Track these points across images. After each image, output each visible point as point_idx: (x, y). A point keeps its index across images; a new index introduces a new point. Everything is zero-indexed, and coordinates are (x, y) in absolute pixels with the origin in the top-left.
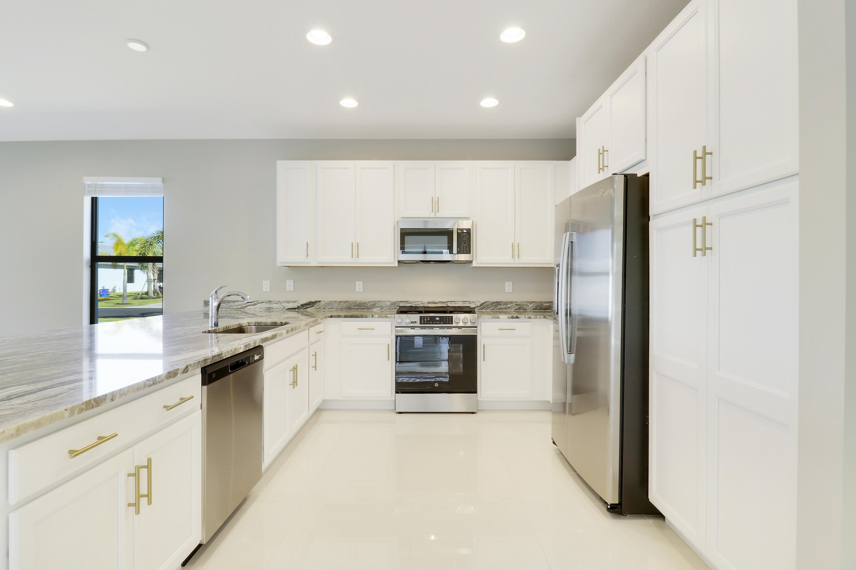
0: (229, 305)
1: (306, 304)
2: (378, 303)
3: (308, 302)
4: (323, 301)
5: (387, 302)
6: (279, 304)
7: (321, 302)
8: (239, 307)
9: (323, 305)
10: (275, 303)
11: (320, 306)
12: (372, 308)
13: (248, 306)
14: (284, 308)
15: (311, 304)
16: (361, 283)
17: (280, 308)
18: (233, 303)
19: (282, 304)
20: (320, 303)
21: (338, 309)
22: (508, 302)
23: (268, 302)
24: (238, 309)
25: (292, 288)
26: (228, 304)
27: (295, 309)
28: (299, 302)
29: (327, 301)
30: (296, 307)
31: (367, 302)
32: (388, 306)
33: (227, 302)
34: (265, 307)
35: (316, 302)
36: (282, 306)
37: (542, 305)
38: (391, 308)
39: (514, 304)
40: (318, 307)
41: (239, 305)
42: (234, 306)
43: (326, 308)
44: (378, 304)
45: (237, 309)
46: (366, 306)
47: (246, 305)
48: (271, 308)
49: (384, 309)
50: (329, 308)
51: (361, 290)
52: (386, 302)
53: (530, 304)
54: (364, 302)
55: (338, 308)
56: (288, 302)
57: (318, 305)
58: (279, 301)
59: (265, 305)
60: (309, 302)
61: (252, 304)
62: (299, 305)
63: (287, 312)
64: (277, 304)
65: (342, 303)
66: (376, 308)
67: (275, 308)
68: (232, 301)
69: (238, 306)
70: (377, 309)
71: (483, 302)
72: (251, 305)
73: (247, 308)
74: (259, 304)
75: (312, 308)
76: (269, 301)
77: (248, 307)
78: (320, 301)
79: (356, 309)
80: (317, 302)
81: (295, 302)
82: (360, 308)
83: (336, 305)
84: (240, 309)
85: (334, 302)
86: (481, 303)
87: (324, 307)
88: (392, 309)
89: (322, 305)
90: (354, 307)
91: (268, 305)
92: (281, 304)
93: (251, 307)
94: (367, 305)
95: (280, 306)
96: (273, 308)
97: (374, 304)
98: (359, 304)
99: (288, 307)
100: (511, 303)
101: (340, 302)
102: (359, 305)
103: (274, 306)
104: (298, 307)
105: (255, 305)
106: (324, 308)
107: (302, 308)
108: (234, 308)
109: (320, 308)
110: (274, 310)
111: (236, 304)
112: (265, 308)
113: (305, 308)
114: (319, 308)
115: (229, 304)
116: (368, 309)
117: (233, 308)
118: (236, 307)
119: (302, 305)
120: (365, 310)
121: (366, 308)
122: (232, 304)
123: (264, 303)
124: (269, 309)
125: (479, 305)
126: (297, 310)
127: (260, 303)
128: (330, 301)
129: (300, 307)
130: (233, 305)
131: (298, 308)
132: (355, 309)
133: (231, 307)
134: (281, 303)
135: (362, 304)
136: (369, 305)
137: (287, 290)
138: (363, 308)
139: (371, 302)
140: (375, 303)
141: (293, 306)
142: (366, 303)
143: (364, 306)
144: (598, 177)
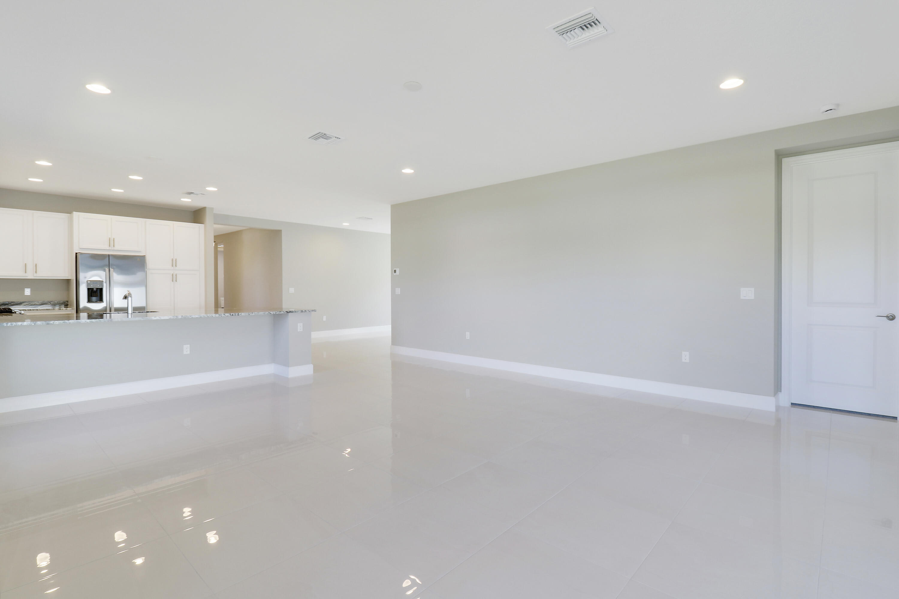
144: (107, 248)
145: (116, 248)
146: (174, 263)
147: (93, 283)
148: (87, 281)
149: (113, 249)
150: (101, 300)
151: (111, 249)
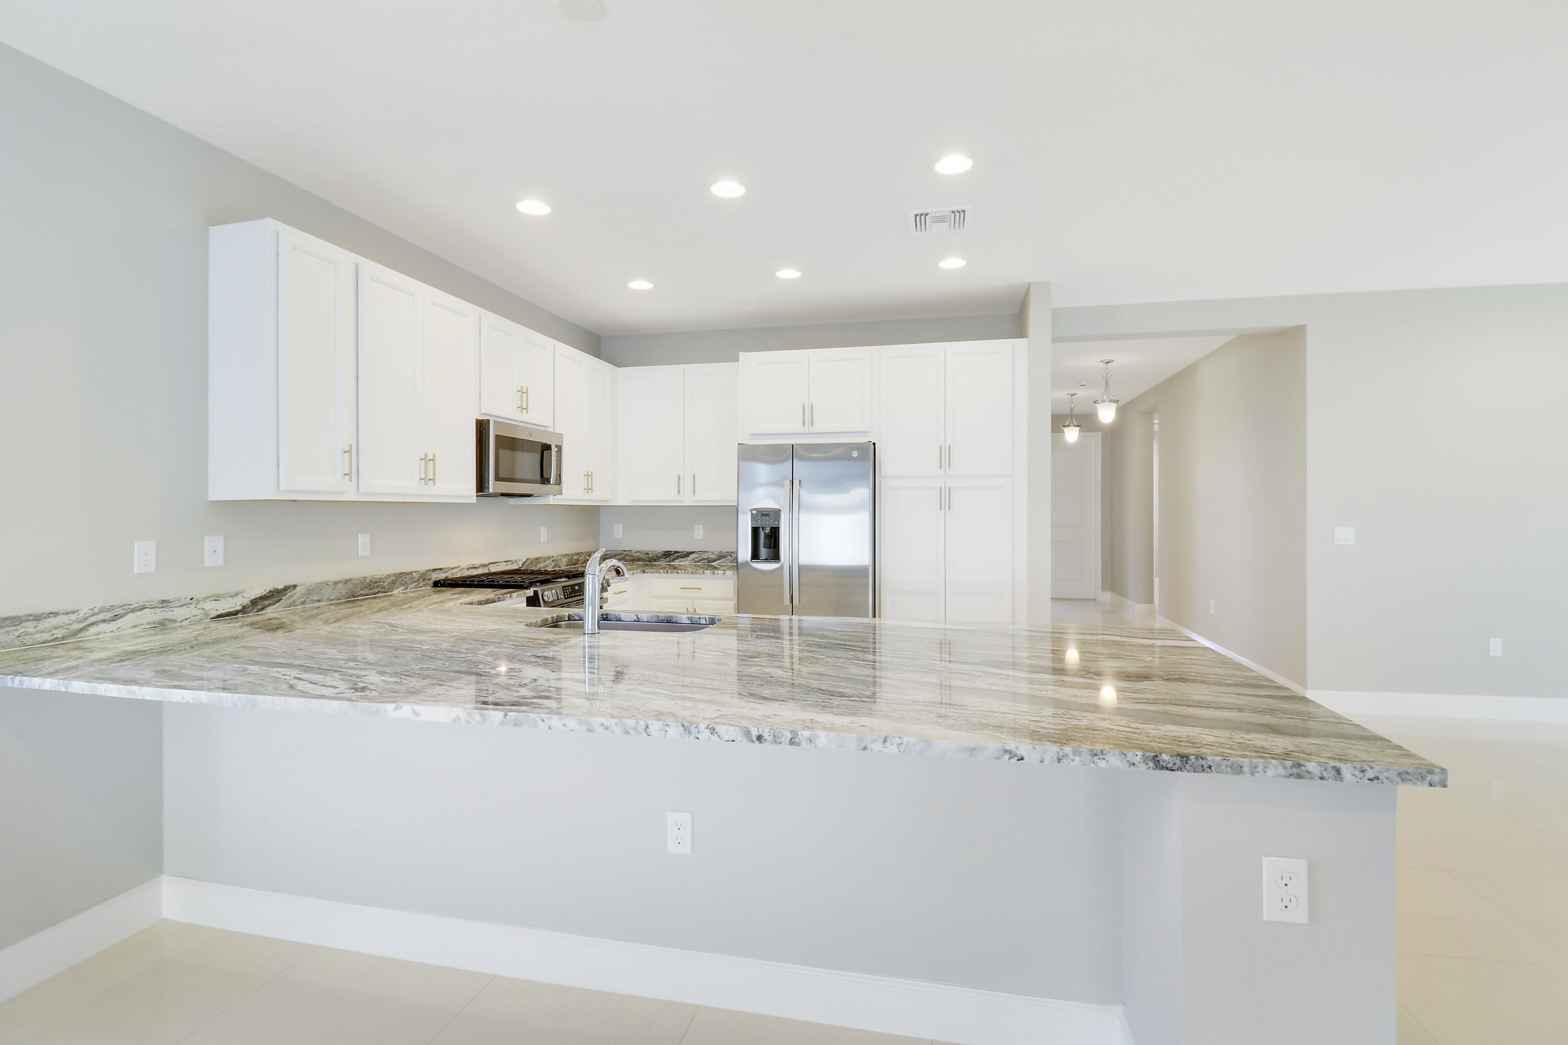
0: (17, 633)
1: (263, 598)
2: (401, 577)
3: (267, 591)
4: (301, 585)
5: (414, 573)
6: (193, 606)
7: (298, 588)
8: (59, 633)
9: (302, 595)
10: (181, 606)
11: (294, 598)
12: (391, 590)
13: (92, 624)
14: (207, 615)
15: (274, 596)
16: (368, 536)
17: (194, 616)
18: (35, 623)
19: (201, 605)
20: (295, 591)
21: (333, 600)
22: (546, 557)
23: (160, 605)
24: (56, 639)
25: (219, 560)
26: (14, 628)
27: (236, 613)
28: (245, 595)
29: (309, 584)
30: (239, 608)
31: (383, 577)
32: (415, 582)
33: (8, 622)
34: (150, 620)
35: (286, 589)
36: (202, 611)
37: (572, 558)
38: (420, 585)
39: (551, 560)
40: (291, 600)
41: (56, 628)
42: (37, 632)
43: (308, 600)
44: (400, 579)
45: (52, 641)
46: (381, 585)
47: (84, 625)
48: (167, 623)
49: (409, 588)
50: (314, 599)
51: (368, 553)
52: (412, 573)
53: (564, 558)
54: (379, 577)
55: (332, 598)
56: (217, 598)
57: (290, 597)
58: (191, 599)
59: (148, 616)
60: (270, 592)
61: (107, 618)
62: (246, 602)
63: (214, 625)
64: (185, 607)
65: (340, 586)
66: (396, 589)
67: (179, 620)
68: (31, 618)
69: (54, 631)
70: (398, 590)
71: (524, 560)
72: (104, 621)
73: (87, 633)
74: (130, 615)
75: (278, 604)
76: (163, 601)
77: (93, 630)
78: (295, 586)
79: (366, 595)
80: (288, 590)
81: (236, 595)
82: (372, 591)
83: (327, 592)
84: (63, 638)
85: (324, 584)
86: (523, 562)
87: (303, 600)
88: (421, 587)
89: (298, 595)
90: (362, 592)
91: (159, 615)
92: (199, 606)
93: (102, 627)
94: (384, 582)
95: (196, 612)
96: (175, 621)
97: (393, 580)
98: (369, 583)
99: (217, 610)
100: (549, 558)
101: (336, 583)
102: (369, 585)
103: (178, 613)
104: (244, 608)
105: (116, 618)
106: (303, 603)
107: (253, 609)
108: (40, 640)
109: (294, 601)
110: (178, 624)
111: (47, 625)
112: (149, 623)
113: (260, 607)
114: (293, 604)
115: (17, 630)
116: (385, 592)
117: (34, 639)
118: (47, 636)
119: (254, 602)
120: (380, 595)
121: (382, 590)
122: (30, 627)
123: (145, 611)
124: (162, 626)
125: (521, 566)
126: (240, 615)
127: (133, 611)
128: (318, 583)
129: (248, 608)
130: (33, 630)
131: (244, 610)
132: (362, 595)
133: (27, 637)
134: (198, 602)
135: (375, 583)
136: (387, 583)
137: (206, 564)
138: (377, 591)
139: (389, 576)
140: (396, 579)
141: (230, 608)
142: (382, 580)
143: (378, 587)
144: (799, 428)
145: (817, 428)
146: (945, 457)
147: (763, 515)
148: (751, 510)
149: (810, 431)
150: (775, 557)
151: (807, 431)
